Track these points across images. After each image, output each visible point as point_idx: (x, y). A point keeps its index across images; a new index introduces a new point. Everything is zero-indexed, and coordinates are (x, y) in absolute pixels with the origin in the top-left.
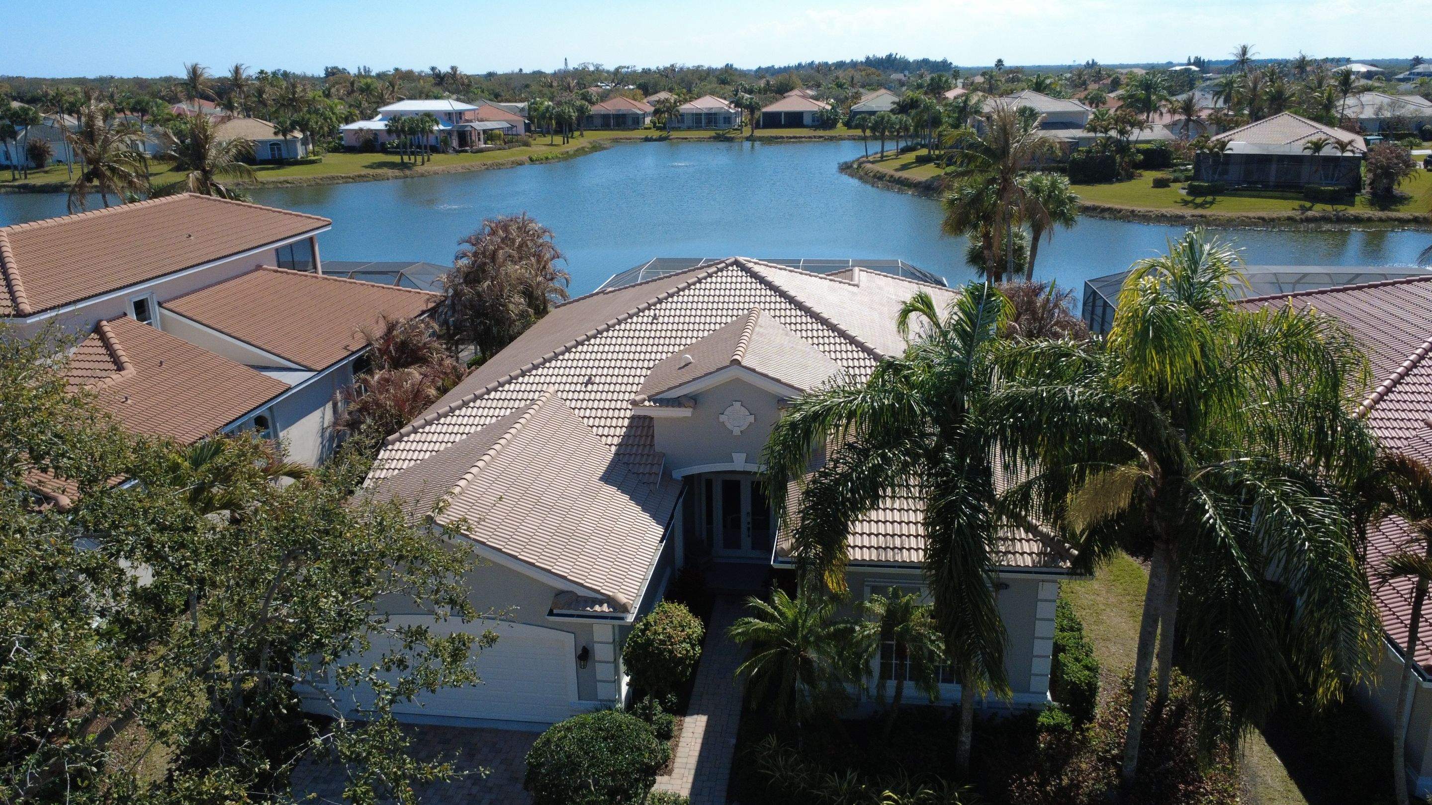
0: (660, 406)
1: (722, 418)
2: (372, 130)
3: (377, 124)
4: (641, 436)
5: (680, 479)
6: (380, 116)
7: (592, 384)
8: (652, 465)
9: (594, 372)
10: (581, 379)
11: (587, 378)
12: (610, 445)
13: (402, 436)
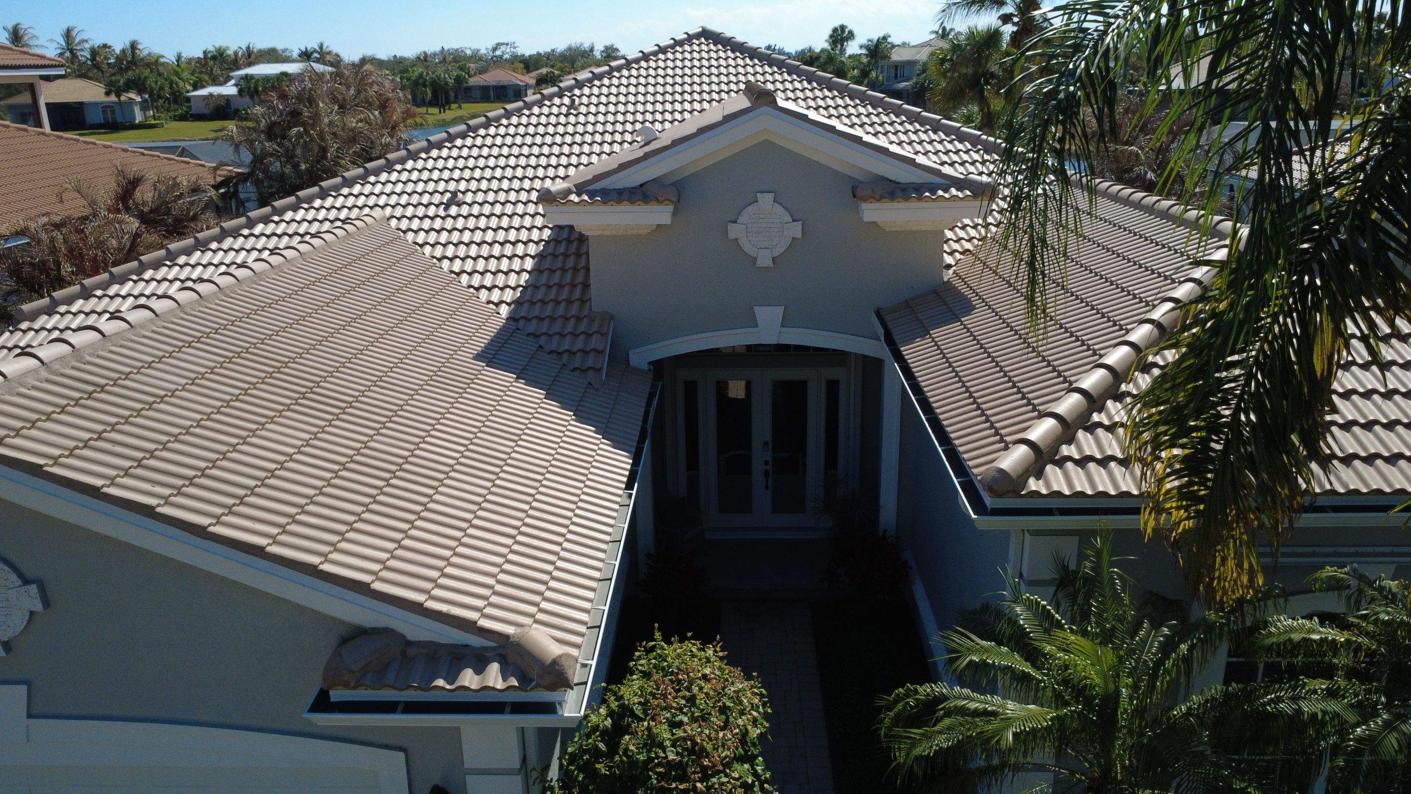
0: (604, 202)
1: (734, 231)
2: (223, 96)
3: (229, 89)
4: (560, 286)
5: (646, 367)
6: (233, 82)
7: (459, 205)
8: (588, 335)
9: (463, 186)
10: (437, 199)
11: (448, 195)
12: (497, 305)
13: (55, 303)
